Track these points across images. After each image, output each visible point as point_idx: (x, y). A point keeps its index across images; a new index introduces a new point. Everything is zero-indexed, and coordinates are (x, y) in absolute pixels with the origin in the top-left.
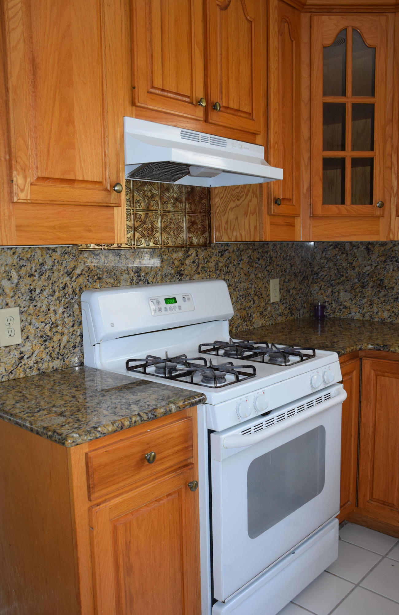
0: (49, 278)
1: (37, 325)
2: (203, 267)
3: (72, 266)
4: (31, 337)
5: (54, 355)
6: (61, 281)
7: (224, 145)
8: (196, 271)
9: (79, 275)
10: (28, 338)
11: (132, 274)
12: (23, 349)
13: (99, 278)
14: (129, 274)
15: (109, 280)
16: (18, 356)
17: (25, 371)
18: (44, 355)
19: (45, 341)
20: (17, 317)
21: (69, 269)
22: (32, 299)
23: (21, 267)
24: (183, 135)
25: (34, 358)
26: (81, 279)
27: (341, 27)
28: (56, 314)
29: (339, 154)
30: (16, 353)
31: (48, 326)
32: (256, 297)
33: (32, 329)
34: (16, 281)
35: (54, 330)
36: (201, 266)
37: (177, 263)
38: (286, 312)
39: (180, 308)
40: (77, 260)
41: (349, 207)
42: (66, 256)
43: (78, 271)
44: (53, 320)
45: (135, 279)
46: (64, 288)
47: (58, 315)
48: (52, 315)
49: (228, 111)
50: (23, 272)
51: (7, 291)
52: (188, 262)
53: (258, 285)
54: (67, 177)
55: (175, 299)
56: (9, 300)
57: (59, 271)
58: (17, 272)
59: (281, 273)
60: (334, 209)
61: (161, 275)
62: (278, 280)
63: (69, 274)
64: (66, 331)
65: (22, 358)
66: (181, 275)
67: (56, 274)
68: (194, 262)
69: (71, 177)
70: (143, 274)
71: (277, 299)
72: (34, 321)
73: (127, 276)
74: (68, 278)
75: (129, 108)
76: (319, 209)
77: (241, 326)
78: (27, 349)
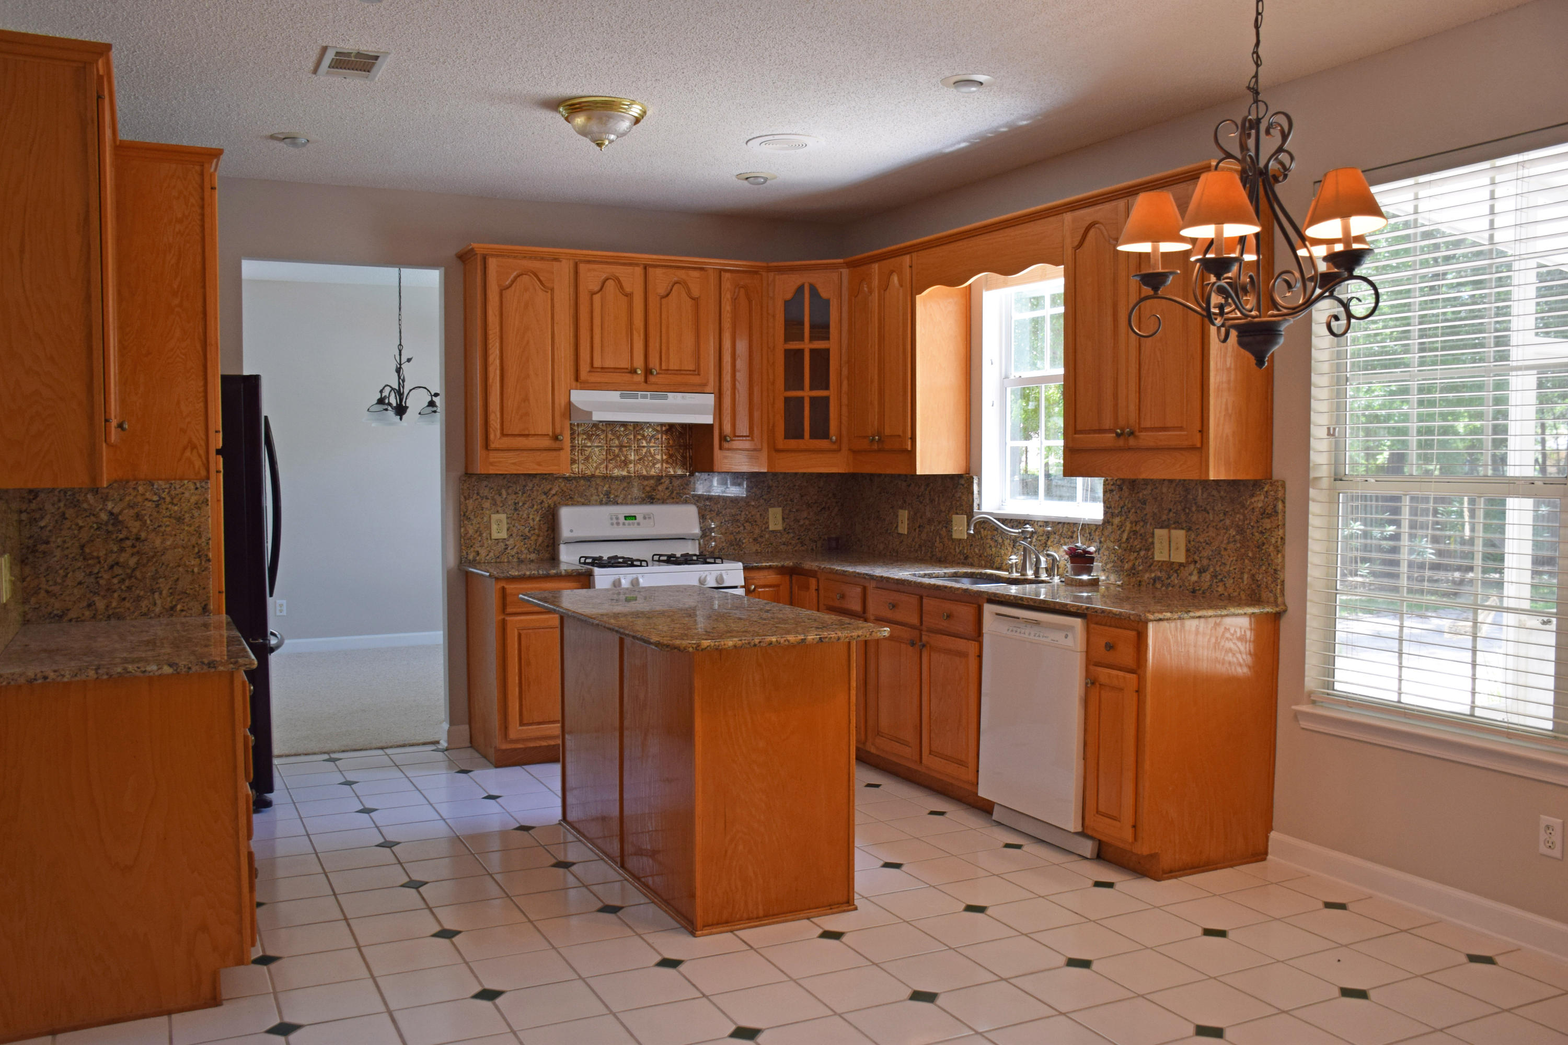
0: (529, 496)
1: (519, 527)
2: (677, 493)
3: (549, 488)
4: (514, 535)
5: (530, 550)
6: (539, 498)
7: (666, 398)
8: (670, 496)
9: (554, 495)
10: (511, 535)
11: (602, 496)
12: (507, 543)
13: (571, 498)
14: (599, 496)
15: (579, 499)
16: (504, 547)
17: (508, 558)
18: (523, 549)
19: (525, 539)
20: (505, 521)
21: (546, 490)
22: (516, 509)
23: (509, 487)
24: (622, 396)
25: (515, 550)
26: (555, 498)
27: (799, 283)
28: (534, 521)
29: (799, 393)
30: (502, 545)
31: (527, 529)
32: (748, 524)
33: (515, 530)
34: (505, 496)
35: (532, 532)
36: (675, 492)
37: (648, 489)
38: (793, 542)
39: (639, 524)
40: (552, 484)
41: (807, 441)
42: (544, 481)
43: (553, 492)
44: (532, 525)
45: (604, 500)
46: (541, 503)
47: (535, 522)
48: (531, 522)
49: (670, 372)
50: (510, 491)
51: (498, 502)
52: (660, 488)
53: (750, 513)
54: (524, 433)
55: (635, 517)
56: (499, 509)
57: (538, 491)
58: (506, 491)
59: (785, 503)
60: (793, 443)
61: (631, 498)
62: (781, 509)
63: (545, 493)
64: (542, 534)
65: (507, 549)
66: (653, 499)
67: (535, 493)
68: (667, 488)
69: (526, 432)
70: (612, 496)
71: (780, 527)
72: (516, 525)
73: (597, 498)
74: (545, 497)
75: (574, 383)
76: (781, 443)
77: (726, 550)
78: (510, 542)
